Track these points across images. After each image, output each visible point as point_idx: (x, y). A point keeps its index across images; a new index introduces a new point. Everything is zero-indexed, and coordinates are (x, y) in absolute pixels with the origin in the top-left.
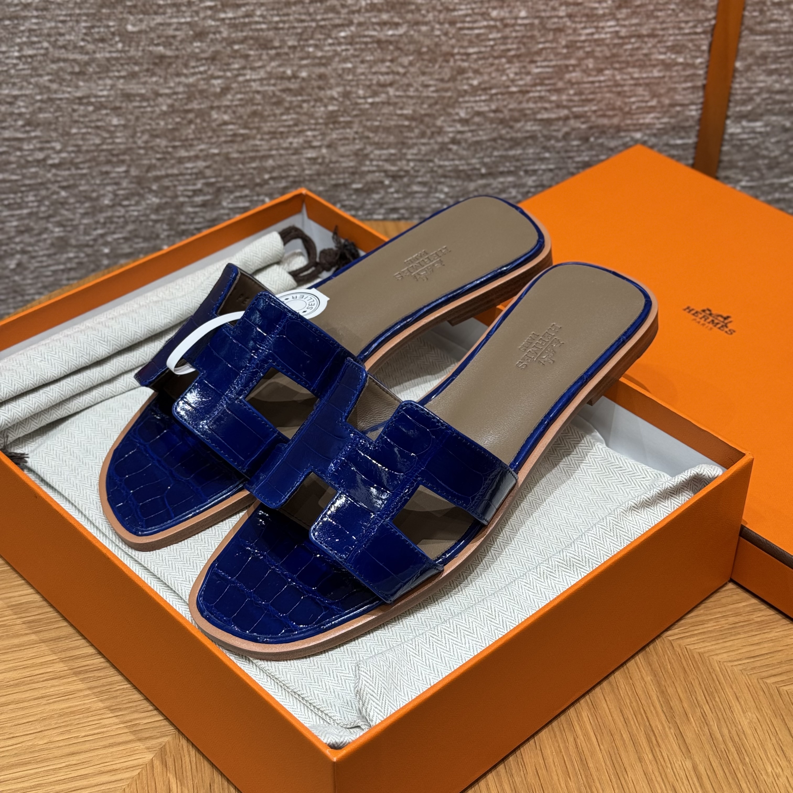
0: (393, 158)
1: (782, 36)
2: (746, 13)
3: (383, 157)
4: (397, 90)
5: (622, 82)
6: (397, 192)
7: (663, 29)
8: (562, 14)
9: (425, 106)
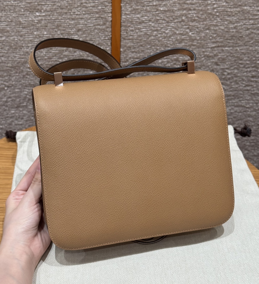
0: (7, 80)
1: (135, 40)
2: (122, 33)
3: (3, 80)
4: (5, 58)
5: (83, 55)
6: (10, 91)
7: (94, 38)
8: (59, 33)
9: (16, 63)
